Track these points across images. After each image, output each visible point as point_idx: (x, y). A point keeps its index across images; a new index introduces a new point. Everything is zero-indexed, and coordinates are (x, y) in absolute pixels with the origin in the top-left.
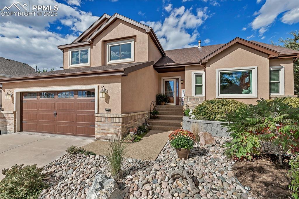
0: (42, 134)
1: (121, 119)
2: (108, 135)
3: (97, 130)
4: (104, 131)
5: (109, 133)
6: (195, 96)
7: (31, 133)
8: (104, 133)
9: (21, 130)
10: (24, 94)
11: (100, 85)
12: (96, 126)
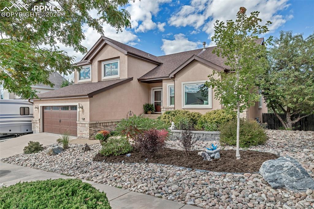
0: (53, 134)
1: (89, 125)
2: (83, 135)
3: (78, 132)
4: (81, 132)
5: (83, 134)
6: (170, 106)
7: (48, 133)
8: (81, 133)
9: (43, 131)
10: (45, 107)
11: (80, 103)
12: (78, 129)
